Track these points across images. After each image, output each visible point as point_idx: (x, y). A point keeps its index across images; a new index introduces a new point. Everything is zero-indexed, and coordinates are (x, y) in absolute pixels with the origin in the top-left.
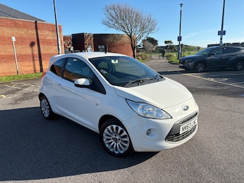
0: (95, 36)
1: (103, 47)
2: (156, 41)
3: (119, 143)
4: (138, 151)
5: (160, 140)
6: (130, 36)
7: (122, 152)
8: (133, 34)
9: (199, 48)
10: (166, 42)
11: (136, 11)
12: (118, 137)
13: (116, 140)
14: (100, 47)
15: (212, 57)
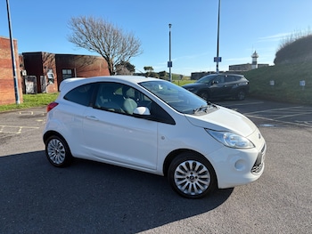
0: (58, 56)
1: (70, 72)
2: (133, 67)
3: (196, 181)
4: (223, 187)
5: (246, 172)
6: (107, 59)
7: (201, 192)
8: (111, 57)
9: (182, 76)
10: (145, 68)
11: (115, 28)
12: (194, 175)
13: (192, 179)
14: (64, 72)
15: (215, 86)
